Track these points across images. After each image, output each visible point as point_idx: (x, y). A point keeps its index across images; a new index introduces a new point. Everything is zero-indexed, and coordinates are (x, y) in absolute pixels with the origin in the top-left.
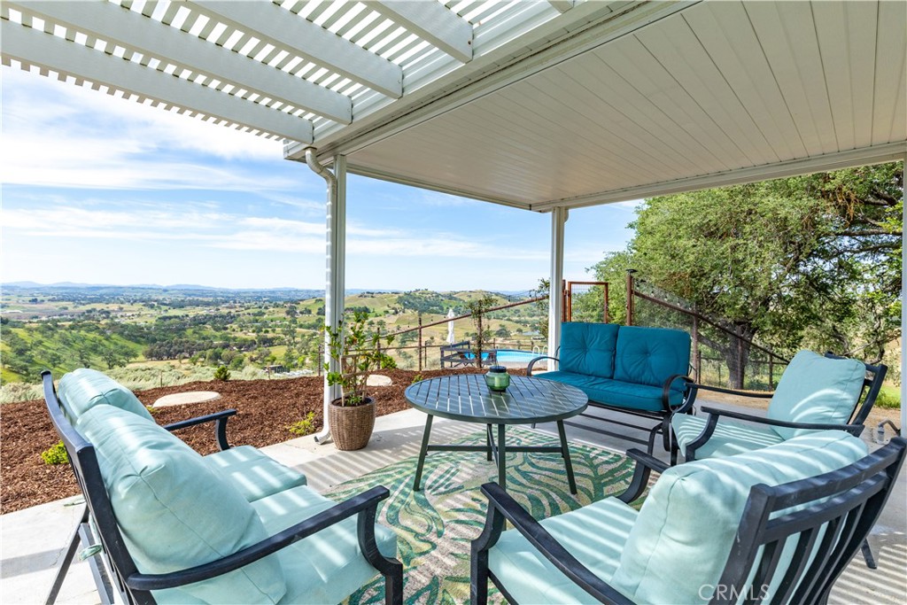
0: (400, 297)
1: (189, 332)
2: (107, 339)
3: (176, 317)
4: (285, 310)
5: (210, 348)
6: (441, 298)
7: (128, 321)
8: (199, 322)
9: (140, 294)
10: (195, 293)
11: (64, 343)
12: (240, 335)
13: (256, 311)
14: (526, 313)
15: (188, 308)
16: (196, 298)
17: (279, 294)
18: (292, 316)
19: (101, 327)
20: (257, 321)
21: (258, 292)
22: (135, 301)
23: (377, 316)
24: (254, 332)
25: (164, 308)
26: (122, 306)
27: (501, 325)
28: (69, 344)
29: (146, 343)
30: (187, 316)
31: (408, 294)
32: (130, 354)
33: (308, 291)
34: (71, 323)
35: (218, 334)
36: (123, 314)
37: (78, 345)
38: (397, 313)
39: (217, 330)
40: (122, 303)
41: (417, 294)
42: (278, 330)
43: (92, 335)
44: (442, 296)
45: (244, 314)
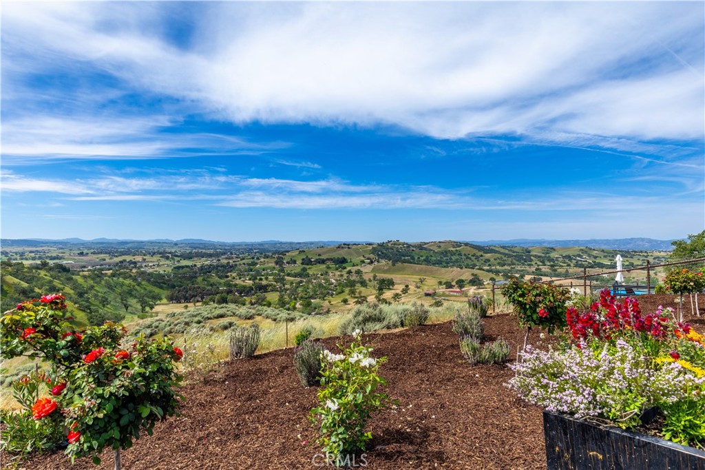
0: (373, 248)
1: (200, 279)
2: (138, 285)
3: (187, 267)
4: (274, 260)
5: (218, 293)
6: (412, 248)
7: (151, 270)
8: (206, 270)
9: (157, 247)
10: (198, 246)
11: (109, 288)
12: (239, 282)
13: (250, 261)
14: (496, 262)
15: (195, 259)
16: (200, 251)
17: (266, 246)
18: (281, 266)
19: (132, 275)
20: (251, 270)
21: (248, 245)
22: (154, 253)
23: (354, 266)
24: (250, 279)
25: (177, 259)
26: (145, 257)
27: (473, 274)
28: (112, 289)
29: (167, 289)
30: (195, 265)
31: (381, 245)
32: (157, 298)
33: (291, 243)
34: (111, 271)
35: (222, 281)
36: (147, 264)
37: (118, 290)
38: (372, 262)
39: (220, 278)
40: (145, 255)
41: (389, 245)
42: (271, 278)
43: (127, 282)
44: (413, 247)
45: (240, 264)
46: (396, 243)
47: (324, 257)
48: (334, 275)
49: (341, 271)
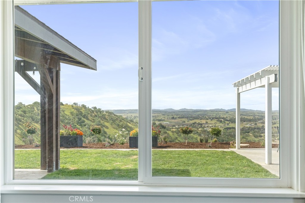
9: (215, 114)
16: (243, 117)
19: (199, 132)
22: (213, 118)
25: (227, 122)
26: (207, 121)
36: (208, 125)
40: (207, 120)
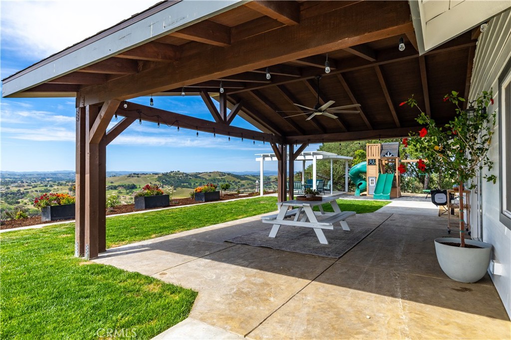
0: (159, 177)
4: (67, 187)
13: (43, 189)
17: (60, 175)
21: (41, 174)
31: (165, 175)
41: (172, 174)
44: (190, 176)
45: (32, 192)
46: (178, 173)
47: (116, 184)
48: (125, 198)
49: (130, 195)
